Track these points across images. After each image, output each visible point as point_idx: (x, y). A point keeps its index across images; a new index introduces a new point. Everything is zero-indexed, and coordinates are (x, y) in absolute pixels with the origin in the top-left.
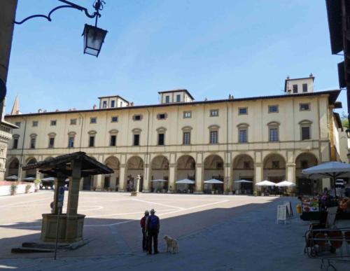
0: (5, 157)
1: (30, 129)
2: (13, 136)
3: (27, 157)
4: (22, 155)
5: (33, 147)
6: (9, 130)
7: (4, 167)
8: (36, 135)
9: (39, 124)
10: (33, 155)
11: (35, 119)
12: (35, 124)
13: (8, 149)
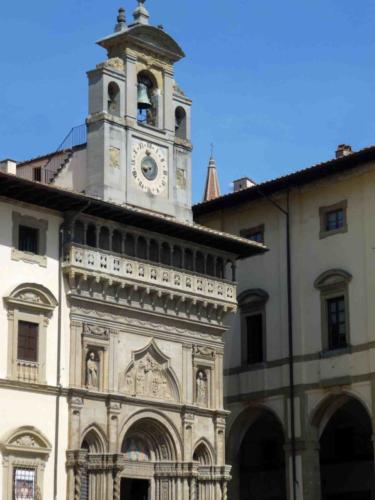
0: (220, 408)
1: (314, 252)
2: (240, 298)
3: (315, 399)
4: (292, 391)
5: (337, 339)
6: (221, 263)
7: (221, 461)
8: (347, 277)
9: (352, 215)
10: (346, 381)
11: (330, 196)
12: (333, 221)
13: (229, 372)
